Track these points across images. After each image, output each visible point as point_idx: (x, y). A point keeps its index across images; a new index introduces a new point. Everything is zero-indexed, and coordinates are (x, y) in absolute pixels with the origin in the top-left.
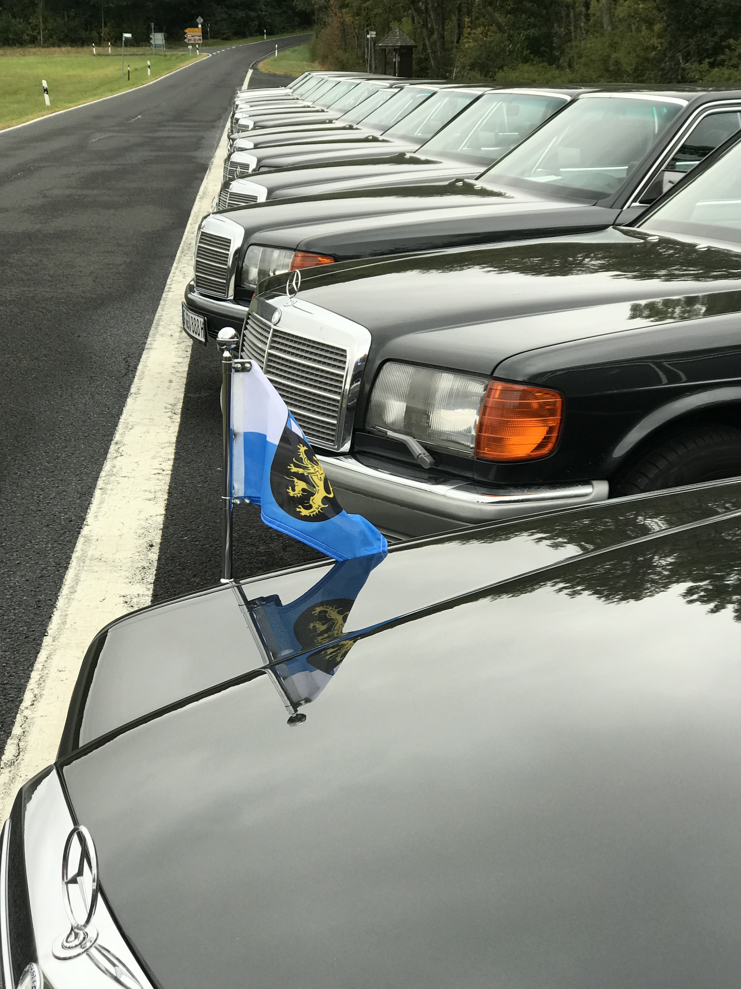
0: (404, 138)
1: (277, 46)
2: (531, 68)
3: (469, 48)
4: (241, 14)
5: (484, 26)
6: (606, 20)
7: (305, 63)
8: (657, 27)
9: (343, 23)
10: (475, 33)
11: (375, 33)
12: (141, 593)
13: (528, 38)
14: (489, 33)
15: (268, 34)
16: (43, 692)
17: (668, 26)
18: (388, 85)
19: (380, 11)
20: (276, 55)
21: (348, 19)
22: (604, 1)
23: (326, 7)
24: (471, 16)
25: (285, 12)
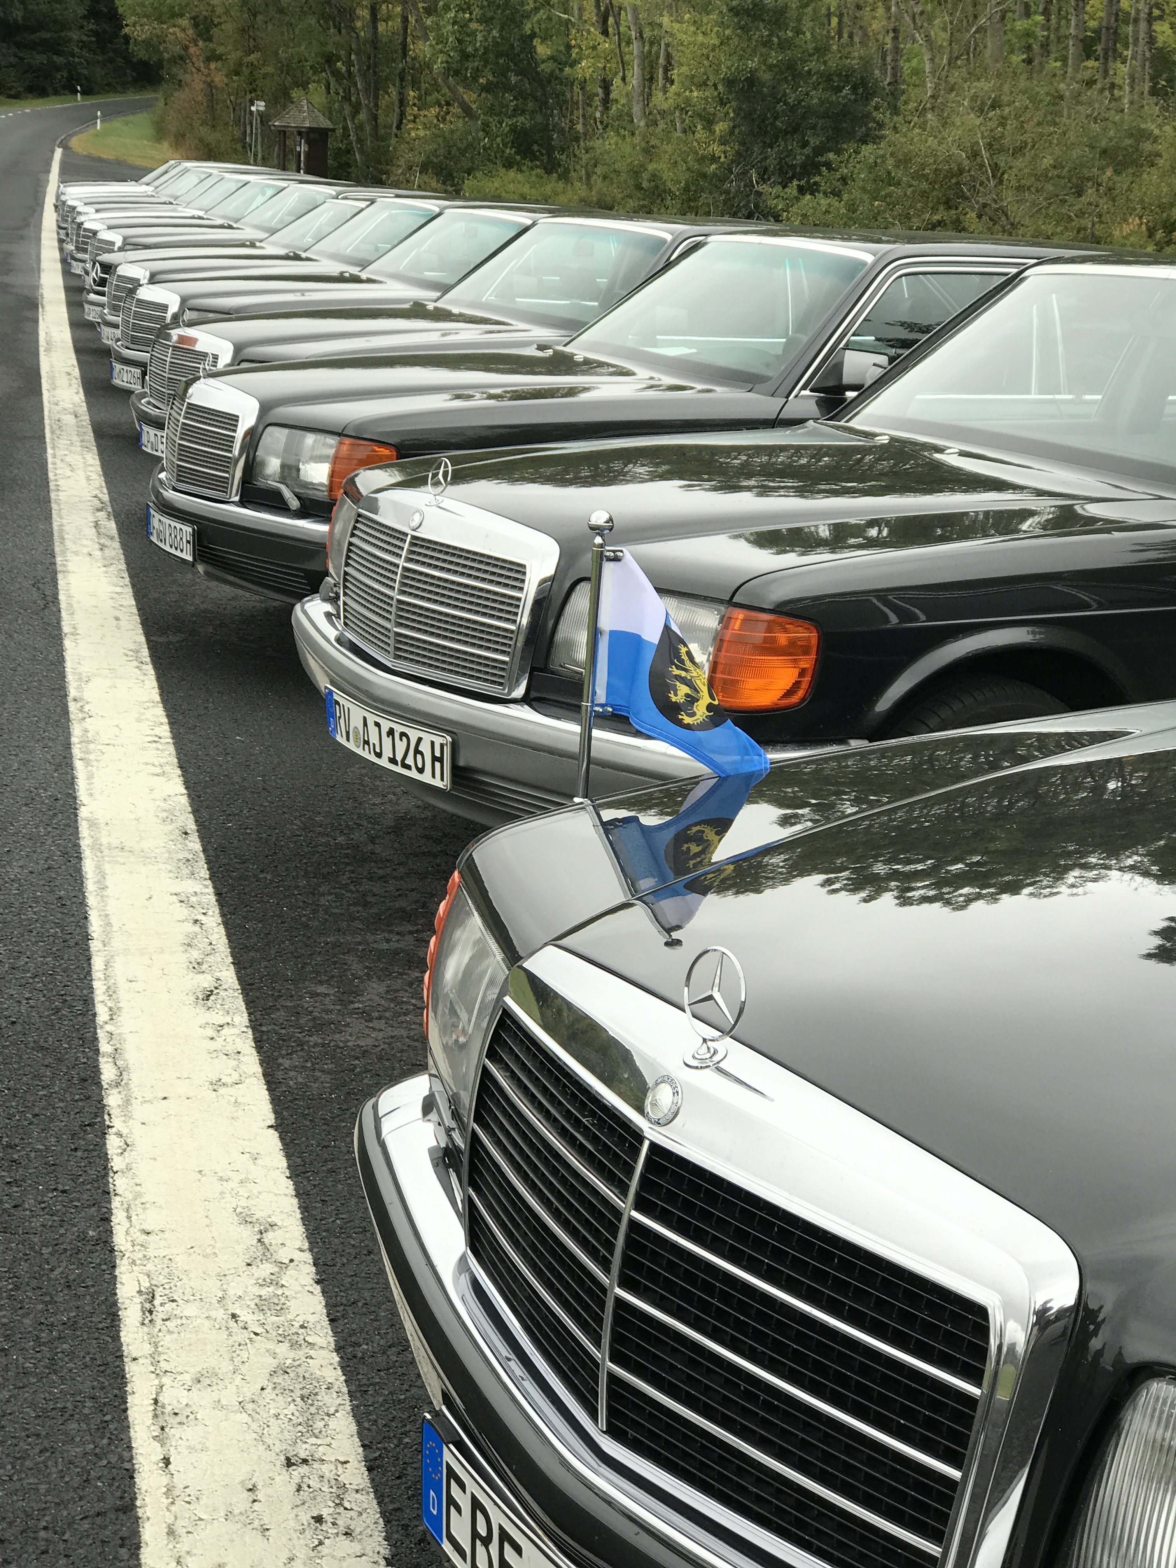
0: (397, 277)
1: (99, 113)
2: (520, 176)
3: (418, 138)
4: (40, 59)
5: (440, 106)
6: (637, 109)
7: (145, 142)
8: (720, 127)
9: (210, 85)
10: (425, 116)
11: (263, 103)
12: (198, 890)
13: (513, 129)
14: (448, 118)
15: (83, 93)
16: (120, 1005)
17: (734, 127)
18: (334, 193)
19: (270, 69)
20: (99, 127)
21: (219, 79)
22: (634, 82)
23: (181, 59)
24: (419, 89)
25: (111, 61)
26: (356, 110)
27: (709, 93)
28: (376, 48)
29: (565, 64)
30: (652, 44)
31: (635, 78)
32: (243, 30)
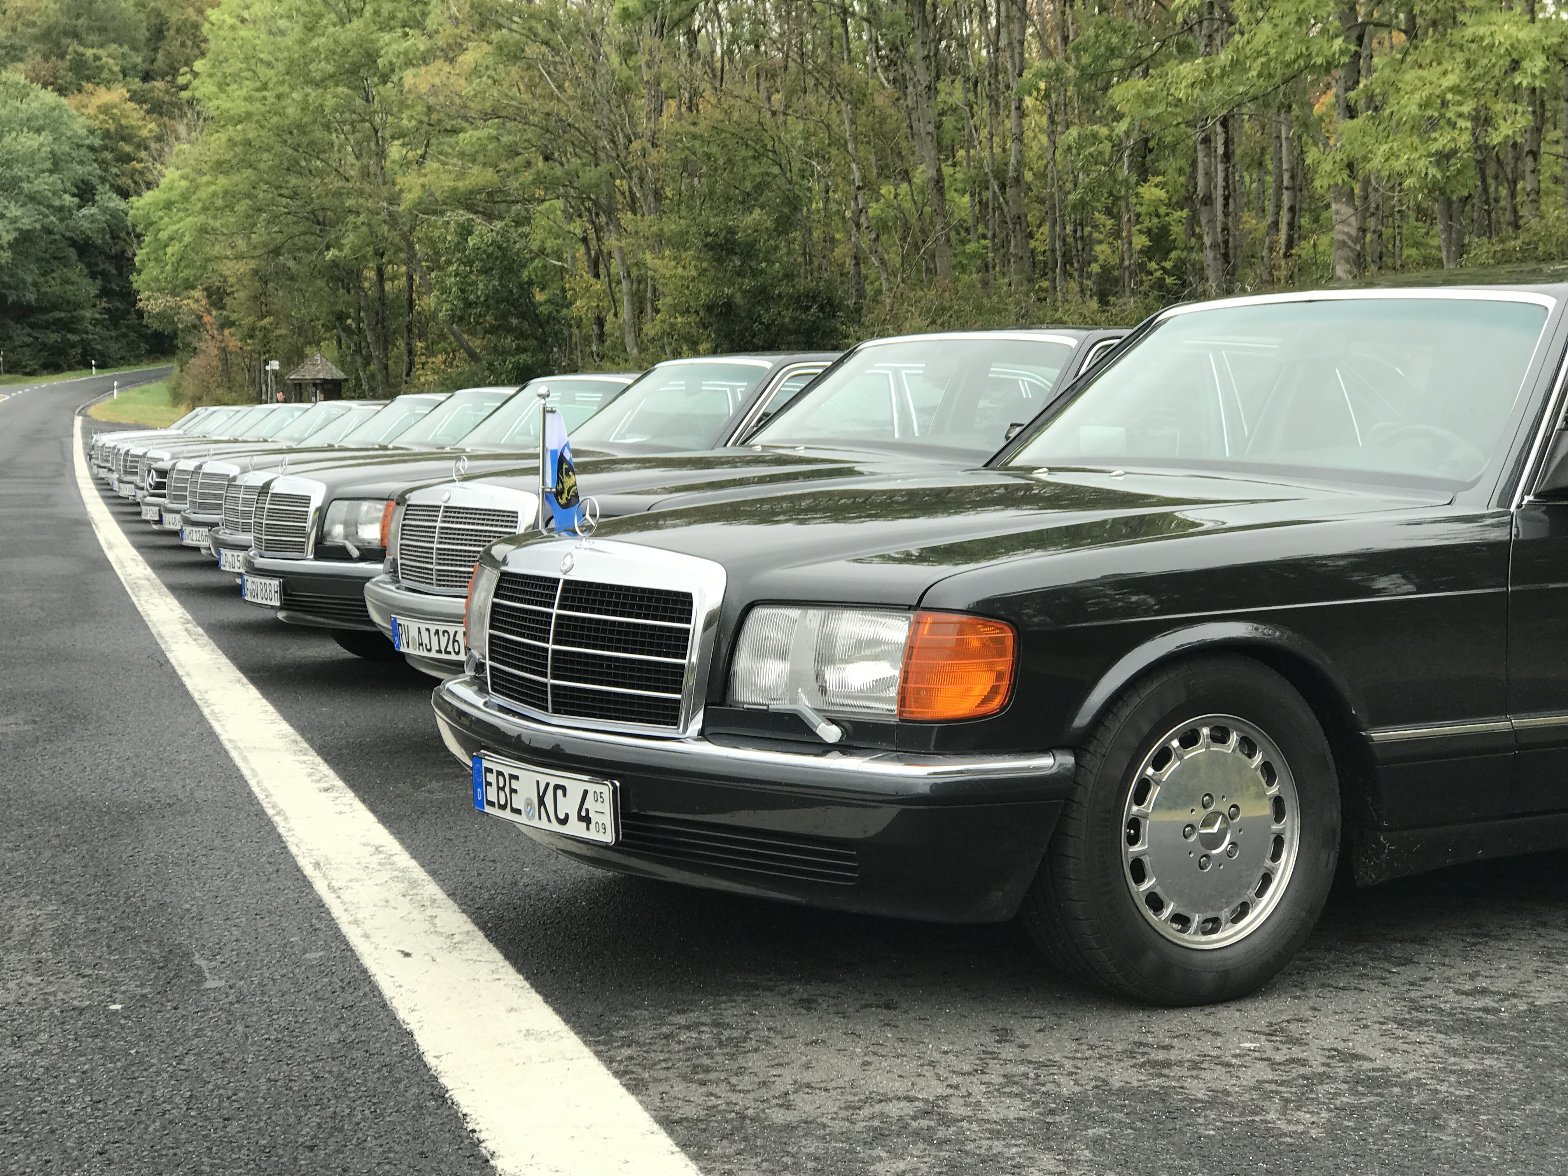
1: (116, 384)
4: (54, 337)
5: (448, 353)
7: (162, 407)
9: (224, 350)
10: (433, 363)
11: (278, 362)
14: (455, 362)
15: (97, 367)
19: (283, 331)
20: (116, 396)
21: (234, 343)
22: (626, 316)
23: (196, 327)
24: (426, 340)
25: (125, 335)
26: (367, 362)
27: (693, 318)
28: (383, 304)
29: (562, 306)
30: (639, 282)
31: (626, 311)
32: (255, 297)
